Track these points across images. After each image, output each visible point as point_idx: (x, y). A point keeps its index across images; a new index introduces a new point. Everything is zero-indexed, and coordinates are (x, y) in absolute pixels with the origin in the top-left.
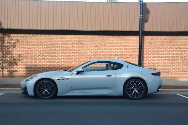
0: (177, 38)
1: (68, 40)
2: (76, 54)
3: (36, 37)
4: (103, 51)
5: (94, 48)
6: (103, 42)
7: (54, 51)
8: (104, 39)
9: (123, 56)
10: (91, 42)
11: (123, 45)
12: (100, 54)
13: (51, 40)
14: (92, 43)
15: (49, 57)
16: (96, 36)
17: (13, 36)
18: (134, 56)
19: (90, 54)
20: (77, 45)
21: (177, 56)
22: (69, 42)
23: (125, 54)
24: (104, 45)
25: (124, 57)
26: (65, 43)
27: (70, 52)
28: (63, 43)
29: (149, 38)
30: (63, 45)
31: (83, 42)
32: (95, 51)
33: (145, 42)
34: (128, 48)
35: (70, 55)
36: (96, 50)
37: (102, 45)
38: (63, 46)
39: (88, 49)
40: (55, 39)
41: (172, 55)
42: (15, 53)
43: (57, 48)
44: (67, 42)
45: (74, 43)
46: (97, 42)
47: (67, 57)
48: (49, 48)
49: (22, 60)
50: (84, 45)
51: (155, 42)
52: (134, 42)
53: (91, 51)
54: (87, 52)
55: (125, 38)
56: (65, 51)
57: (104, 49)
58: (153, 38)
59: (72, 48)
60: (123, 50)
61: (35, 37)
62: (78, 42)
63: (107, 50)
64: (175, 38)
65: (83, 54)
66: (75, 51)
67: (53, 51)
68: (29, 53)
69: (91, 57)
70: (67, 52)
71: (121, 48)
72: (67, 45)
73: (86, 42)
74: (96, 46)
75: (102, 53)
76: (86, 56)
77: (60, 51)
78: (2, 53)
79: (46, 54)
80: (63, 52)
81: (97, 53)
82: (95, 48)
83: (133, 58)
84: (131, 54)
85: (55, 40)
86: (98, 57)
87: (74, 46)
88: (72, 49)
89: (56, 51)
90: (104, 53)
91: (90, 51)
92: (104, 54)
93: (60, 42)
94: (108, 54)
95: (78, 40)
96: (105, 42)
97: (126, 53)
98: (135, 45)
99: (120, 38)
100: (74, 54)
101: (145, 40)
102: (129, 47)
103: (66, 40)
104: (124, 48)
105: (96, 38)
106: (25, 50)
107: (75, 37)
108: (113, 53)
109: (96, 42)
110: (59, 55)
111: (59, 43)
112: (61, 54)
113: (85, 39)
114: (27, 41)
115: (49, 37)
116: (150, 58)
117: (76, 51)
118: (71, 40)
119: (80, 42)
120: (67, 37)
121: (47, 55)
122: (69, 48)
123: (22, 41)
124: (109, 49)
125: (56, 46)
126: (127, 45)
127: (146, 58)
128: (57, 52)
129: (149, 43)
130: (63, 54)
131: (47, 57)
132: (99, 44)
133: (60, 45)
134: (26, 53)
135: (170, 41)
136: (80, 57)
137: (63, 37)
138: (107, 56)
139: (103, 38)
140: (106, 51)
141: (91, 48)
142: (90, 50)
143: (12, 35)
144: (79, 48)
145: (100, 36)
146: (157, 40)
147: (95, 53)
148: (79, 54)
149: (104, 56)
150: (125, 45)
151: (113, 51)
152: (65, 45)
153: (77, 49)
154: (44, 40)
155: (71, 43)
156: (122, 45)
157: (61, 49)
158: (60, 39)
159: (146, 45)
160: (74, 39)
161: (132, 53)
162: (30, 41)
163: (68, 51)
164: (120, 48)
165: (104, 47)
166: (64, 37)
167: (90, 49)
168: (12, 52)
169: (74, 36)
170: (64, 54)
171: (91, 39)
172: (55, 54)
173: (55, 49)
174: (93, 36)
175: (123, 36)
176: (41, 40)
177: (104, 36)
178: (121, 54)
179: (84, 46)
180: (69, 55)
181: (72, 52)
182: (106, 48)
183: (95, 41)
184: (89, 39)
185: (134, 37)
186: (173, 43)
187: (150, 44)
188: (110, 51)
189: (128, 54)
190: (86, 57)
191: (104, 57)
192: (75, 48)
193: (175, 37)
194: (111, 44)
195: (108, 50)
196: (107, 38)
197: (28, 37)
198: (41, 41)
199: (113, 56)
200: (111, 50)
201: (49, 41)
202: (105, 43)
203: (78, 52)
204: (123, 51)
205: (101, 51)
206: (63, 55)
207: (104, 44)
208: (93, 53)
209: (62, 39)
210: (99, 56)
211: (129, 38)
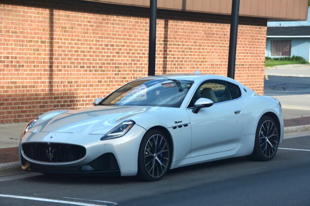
0: (108, 20)
9: (12, 62)
11: (12, 32)
18: (34, 62)
21: (107, 64)
23: (16, 58)
25: (15, 66)
29: (62, 15)
33: (54, 25)
34: (23, 41)
41: (100, 60)
51: (72, 28)
52: (34, 26)
55: (15, 11)
58: (69, 16)
64: (104, 19)
71: (9, 41)
83: (32, 68)
84: (28, 58)
97: (18, 53)
98: (35, 34)
99: (4, 10)
101: (54, 21)
102: (24, 37)
104: (14, 41)
116: (65, 67)
126: (21, 33)
127: (58, 66)
129: (62, 28)
135: (97, 26)
146: (75, 21)
156: (11, 30)
159: (57, 35)
161: (30, 54)
164: (5, 40)
175: (10, 7)
178: (8, 58)
185: (33, 10)
186: (102, 30)
187: (65, 31)
189: (23, 58)
193: (104, 17)
204: (12, 49)
211: (24, 12)
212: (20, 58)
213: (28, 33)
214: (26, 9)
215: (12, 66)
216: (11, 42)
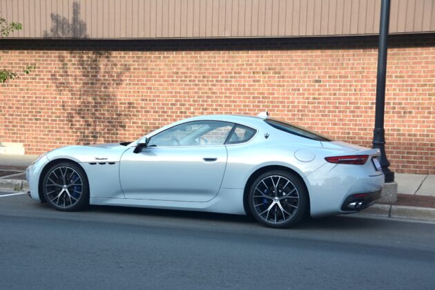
1: (243, 65)
2: (262, 102)
3: (168, 57)
4: (335, 94)
5: (311, 86)
6: (336, 69)
7: (208, 93)
8: (341, 58)
9: (394, 108)
10: (302, 69)
11: (396, 77)
12: (329, 103)
13: (201, 65)
14: (305, 73)
15: (196, 109)
16: (318, 52)
17: (116, 57)
18: (429, 108)
19: (299, 102)
20: (265, 77)
22: (245, 69)
23: (400, 104)
24: (340, 77)
25: (399, 113)
26: (235, 73)
27: (246, 98)
28: (230, 73)
30: (231, 77)
31: (283, 69)
32: (314, 94)
34: (412, 85)
35: (248, 106)
36: (315, 90)
37: (334, 77)
38: (230, 81)
39: (295, 90)
40: (211, 61)
42: (120, 100)
43: (214, 85)
44: (241, 69)
45: (258, 73)
46: (319, 69)
47: (240, 110)
48: (196, 85)
49: (134, 115)
50: (283, 77)
52: (431, 67)
53: (303, 94)
54: (291, 96)
55: (402, 54)
56: (235, 93)
57: (340, 90)
59: (252, 85)
60: (394, 90)
61: (164, 57)
62: (270, 69)
63: (346, 90)
65: (282, 102)
66: (261, 94)
67: (206, 93)
68: (150, 100)
69: (302, 111)
70: (239, 98)
72: (240, 77)
73: (290, 69)
74: (317, 81)
75: (334, 99)
76: (288, 107)
77: (222, 93)
78: (94, 99)
79: (189, 101)
80: (230, 97)
81: (319, 99)
82: (314, 86)
83: (426, 115)
84: (419, 104)
85: (211, 65)
86: (321, 111)
87: (258, 81)
88: (253, 89)
89: (214, 93)
90: (339, 99)
91: (301, 94)
92: (339, 103)
93: (223, 69)
94: (350, 103)
95: (270, 65)
96: (341, 69)
97: (403, 99)
98: (433, 76)
100: (259, 102)
102: (415, 81)
103: (237, 65)
104: (399, 86)
105: (318, 56)
106: (142, 92)
107: (262, 57)
108: (366, 99)
109: (317, 67)
110: (220, 105)
111: (221, 73)
112: (226, 101)
113: (287, 61)
114: (147, 69)
115: (196, 57)
117: (264, 94)
118: (251, 65)
119: (274, 69)
120: (241, 57)
121: (191, 105)
122: (244, 85)
123: (135, 69)
124: (353, 88)
125: (212, 81)
126: (410, 76)
128: (216, 97)
130: (230, 101)
131: (192, 110)
132: (326, 73)
133: (223, 77)
134: (143, 100)
136: (274, 110)
137: (229, 57)
138: (347, 108)
139: (337, 56)
140: (345, 94)
141: (302, 86)
142: (301, 91)
143: (114, 53)
144: (272, 86)
145: (329, 52)
147: (314, 98)
148: (272, 102)
149: (337, 108)
150: (401, 77)
151: (364, 94)
152: (235, 77)
153: (265, 89)
154: (184, 65)
155: (250, 73)
156: (394, 75)
157: (225, 89)
158: (223, 61)
160: (258, 61)
161: (422, 99)
162: (153, 69)
163: (242, 93)
165: (339, 81)
166: (233, 57)
167: (299, 90)
168: (114, 95)
169: (259, 53)
170: (234, 102)
171: (303, 60)
172: (212, 101)
173: (210, 89)
174: (309, 53)
176: (176, 65)
177: (341, 52)
179: (284, 81)
180: (244, 106)
181: (254, 98)
182: (344, 86)
183: (315, 65)
184: (296, 60)
185: (431, 49)
188: (355, 94)
189: (412, 103)
190: (289, 111)
191: (339, 112)
192: (259, 85)
194: (360, 73)
195: (350, 90)
196: (348, 55)
197: (149, 57)
198: (178, 69)
199: (366, 108)
200: (360, 90)
201: (196, 69)
202: (343, 71)
203: (269, 98)
204: (394, 95)
205: (330, 94)
206: (229, 106)
207: (339, 73)
208: (308, 98)
209: (227, 61)
210: (325, 107)
211: (415, 54)
212: (408, 104)
213: (419, 76)
214: (419, 50)
215: (393, 113)
216: (393, 87)
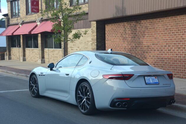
3: (163, 21)
13: (177, 24)
15: (175, 48)
17: (143, 23)
40: (182, 21)
42: (144, 45)
43: (183, 34)
48: (175, 35)
49: (150, 52)
67: (179, 39)
68: (156, 44)
78: (135, 45)
79: (172, 44)
85: (182, 23)
89: (183, 39)
106: (153, 40)
114: (154, 28)
115: (175, 19)
121: (173, 46)
123: (150, 28)
125: (183, 32)
128: (184, 41)
131: (173, 49)
134: (153, 44)
154: (170, 25)
162: (157, 28)
168: (142, 43)
172: (182, 44)
173: (181, 37)
176: (166, 25)
197: (156, 22)
198: (167, 27)
201: (175, 26)
